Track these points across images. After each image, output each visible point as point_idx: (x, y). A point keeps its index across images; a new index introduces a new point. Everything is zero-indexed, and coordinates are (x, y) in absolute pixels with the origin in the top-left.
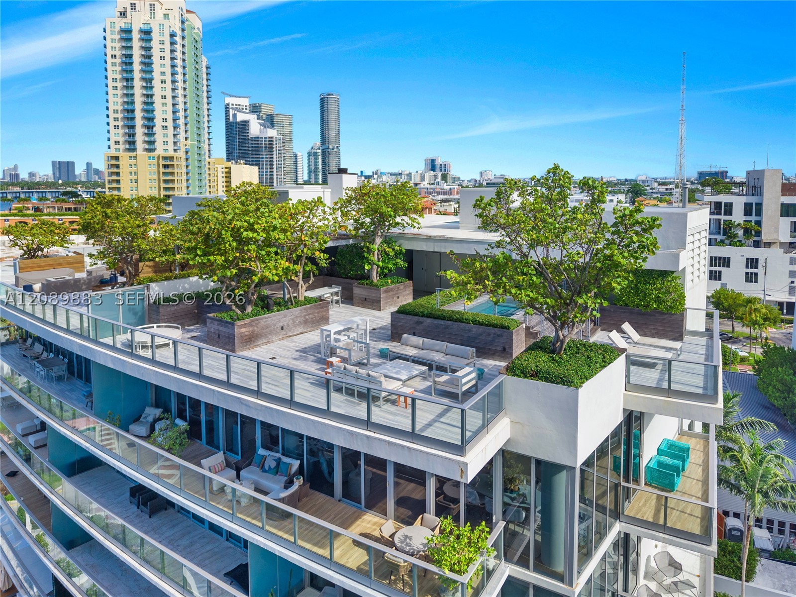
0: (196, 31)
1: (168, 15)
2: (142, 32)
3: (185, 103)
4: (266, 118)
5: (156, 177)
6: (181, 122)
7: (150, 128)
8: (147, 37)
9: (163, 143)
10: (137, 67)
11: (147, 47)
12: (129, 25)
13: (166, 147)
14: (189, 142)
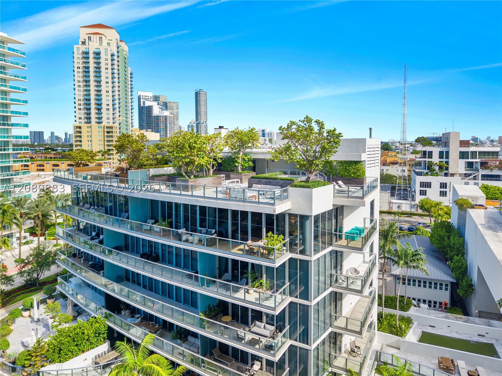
0: (125, 52)
1: (110, 43)
2: (95, 53)
3: (119, 95)
4: (163, 104)
5: (102, 138)
6: (117, 106)
7: (99, 110)
8: (98, 56)
9: (106, 119)
10: (92, 74)
11: (98, 62)
12: (88, 49)
13: (108, 121)
14: (121, 118)
